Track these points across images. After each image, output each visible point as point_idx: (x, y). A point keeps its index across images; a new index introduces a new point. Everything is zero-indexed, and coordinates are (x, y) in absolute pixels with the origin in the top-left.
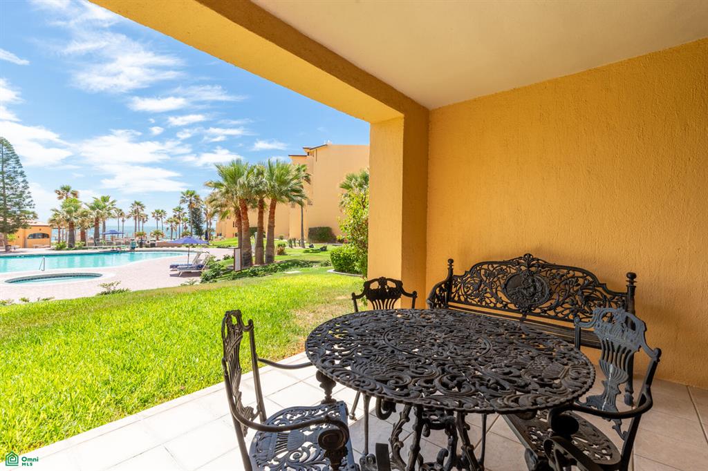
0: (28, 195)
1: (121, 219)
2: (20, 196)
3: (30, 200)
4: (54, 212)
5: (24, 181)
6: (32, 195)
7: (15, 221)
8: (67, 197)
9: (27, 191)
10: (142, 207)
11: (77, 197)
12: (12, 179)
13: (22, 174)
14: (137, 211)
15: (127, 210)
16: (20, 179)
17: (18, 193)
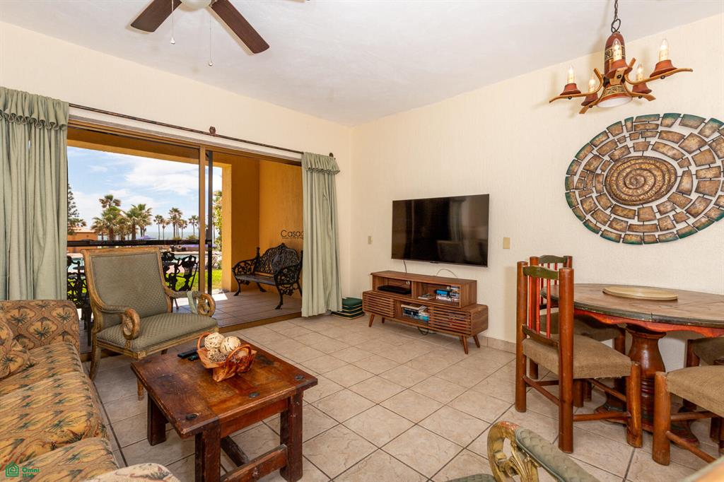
1: (161, 226)
3: (75, 209)
4: (96, 220)
6: (76, 205)
8: (110, 205)
9: (72, 202)
10: (180, 213)
11: (118, 205)
14: (174, 218)
15: (167, 217)
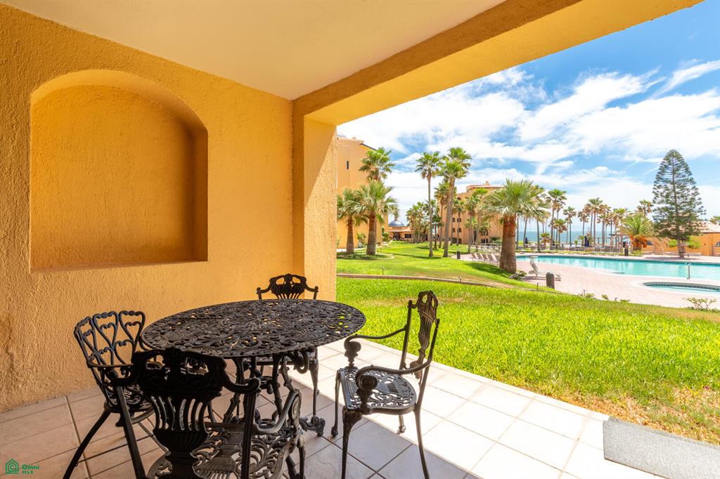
0: (698, 201)
2: (690, 203)
3: (700, 206)
5: (694, 188)
7: (687, 229)
9: (697, 198)
12: (682, 188)
13: (692, 181)
16: (689, 186)
17: (688, 200)
